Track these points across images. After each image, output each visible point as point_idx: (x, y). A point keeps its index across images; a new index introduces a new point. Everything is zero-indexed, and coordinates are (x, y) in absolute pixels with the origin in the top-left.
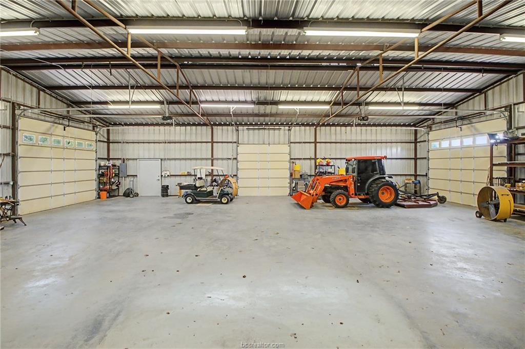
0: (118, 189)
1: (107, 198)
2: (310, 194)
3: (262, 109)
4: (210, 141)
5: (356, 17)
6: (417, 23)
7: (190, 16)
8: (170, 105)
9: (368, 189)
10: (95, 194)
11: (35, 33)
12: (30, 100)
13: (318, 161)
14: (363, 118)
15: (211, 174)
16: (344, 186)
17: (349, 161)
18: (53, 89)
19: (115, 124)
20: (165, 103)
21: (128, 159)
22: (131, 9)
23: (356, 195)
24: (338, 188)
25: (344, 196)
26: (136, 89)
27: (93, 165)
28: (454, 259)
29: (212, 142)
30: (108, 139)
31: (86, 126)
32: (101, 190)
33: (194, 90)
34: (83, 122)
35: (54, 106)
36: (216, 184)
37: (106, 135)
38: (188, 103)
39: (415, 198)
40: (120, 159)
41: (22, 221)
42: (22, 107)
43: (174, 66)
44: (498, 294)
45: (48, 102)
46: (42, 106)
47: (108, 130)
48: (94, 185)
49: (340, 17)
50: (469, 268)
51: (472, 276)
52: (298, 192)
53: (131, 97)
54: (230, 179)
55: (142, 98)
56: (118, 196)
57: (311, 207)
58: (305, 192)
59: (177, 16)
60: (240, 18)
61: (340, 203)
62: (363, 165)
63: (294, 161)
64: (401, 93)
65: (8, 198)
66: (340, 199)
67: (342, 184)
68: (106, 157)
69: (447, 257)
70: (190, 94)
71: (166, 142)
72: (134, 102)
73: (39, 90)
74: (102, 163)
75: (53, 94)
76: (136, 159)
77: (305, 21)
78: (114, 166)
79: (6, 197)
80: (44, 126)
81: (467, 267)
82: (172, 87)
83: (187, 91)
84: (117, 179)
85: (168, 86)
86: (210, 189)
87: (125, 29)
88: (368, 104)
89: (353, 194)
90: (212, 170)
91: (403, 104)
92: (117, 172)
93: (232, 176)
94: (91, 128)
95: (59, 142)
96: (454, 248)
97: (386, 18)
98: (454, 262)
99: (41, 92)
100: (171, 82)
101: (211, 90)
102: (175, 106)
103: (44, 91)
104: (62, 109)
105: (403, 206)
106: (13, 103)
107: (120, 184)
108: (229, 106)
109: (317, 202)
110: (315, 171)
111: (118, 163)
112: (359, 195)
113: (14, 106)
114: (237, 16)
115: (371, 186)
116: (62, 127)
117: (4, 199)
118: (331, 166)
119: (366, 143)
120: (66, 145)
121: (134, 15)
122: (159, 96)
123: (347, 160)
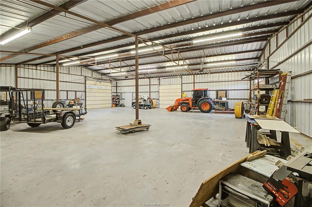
0: (119, 104)
1: (115, 107)
3: (160, 70)
10: (111, 105)
12: (90, 75)
18: (96, 71)
19: (119, 80)
21: (122, 93)
27: (110, 95)
29: (150, 85)
30: (117, 86)
31: (108, 81)
32: (113, 104)
34: (106, 80)
35: (97, 76)
37: (116, 84)
42: (87, 77)
45: (95, 75)
46: (93, 76)
47: (117, 82)
48: (111, 102)
54: (153, 100)
63: (184, 92)
68: (116, 92)
74: (114, 94)
76: (124, 93)
80: (94, 82)
84: (119, 100)
90: (150, 97)
93: (157, 99)
94: (110, 82)
95: (98, 87)
103: (93, 72)
104: (99, 76)
106: (85, 76)
108: (148, 70)
111: (119, 94)
113: (85, 77)
116: (99, 82)
119: (222, 82)
120: (101, 88)
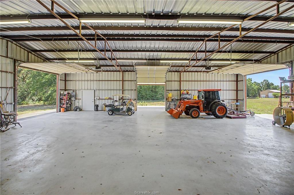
0: (70, 106)
1: (65, 111)
2: (178, 110)
4: (122, 80)
5: (207, 13)
6: (241, 16)
7: (114, 13)
8: (100, 61)
9: (211, 108)
11: (29, 22)
12: (24, 58)
13: (182, 91)
14: (208, 67)
15: (122, 98)
16: (197, 106)
17: (200, 92)
18: (36, 51)
20: (97, 59)
21: (76, 90)
22: (82, 9)
23: (204, 111)
24: (193, 107)
25: (197, 111)
26: (82, 51)
28: (262, 149)
29: (123, 81)
30: (65, 79)
32: (61, 107)
33: (113, 52)
35: (36, 61)
36: (125, 104)
37: (64, 77)
38: (110, 59)
39: (237, 113)
40: (72, 90)
41: (19, 124)
43: (103, 39)
44: (288, 169)
45: (33, 59)
46: (30, 61)
47: (65, 74)
49: (198, 13)
50: (271, 154)
51: (272, 159)
52: (170, 109)
53: (79, 56)
54: (132, 101)
55: (85, 57)
56: (71, 110)
57: (178, 118)
58: (175, 109)
59: (107, 12)
60: (142, 14)
61: (195, 115)
62: (207, 94)
63: (168, 91)
64: (230, 54)
65: (12, 112)
66: (195, 113)
67: (196, 105)
68: (64, 89)
69: (257, 147)
70: (112, 55)
71: (97, 81)
72: (81, 59)
73: (28, 52)
74: (62, 92)
75: (36, 55)
76: (80, 90)
77: (178, 15)
78: (68, 94)
79: (11, 112)
81: (269, 153)
82: (102, 51)
83: (110, 53)
84: (70, 101)
85: (99, 50)
86: (121, 107)
87: (79, 20)
88: (211, 60)
89: (202, 111)
90: (123, 96)
91: (231, 60)
92: (70, 97)
93: (134, 99)
96: (261, 142)
97: (224, 13)
98: (262, 151)
99: (29, 53)
100: (101, 48)
101: (123, 52)
102: (103, 61)
103: (31, 53)
105: (230, 118)
107: (71, 104)
108: (133, 61)
109: (181, 115)
110: (180, 97)
111: (71, 92)
112: (206, 111)
113: (15, 61)
114: (141, 12)
115: (212, 106)
117: (10, 112)
118: (189, 94)
121: (83, 12)
122: (94, 55)
123: (198, 91)
